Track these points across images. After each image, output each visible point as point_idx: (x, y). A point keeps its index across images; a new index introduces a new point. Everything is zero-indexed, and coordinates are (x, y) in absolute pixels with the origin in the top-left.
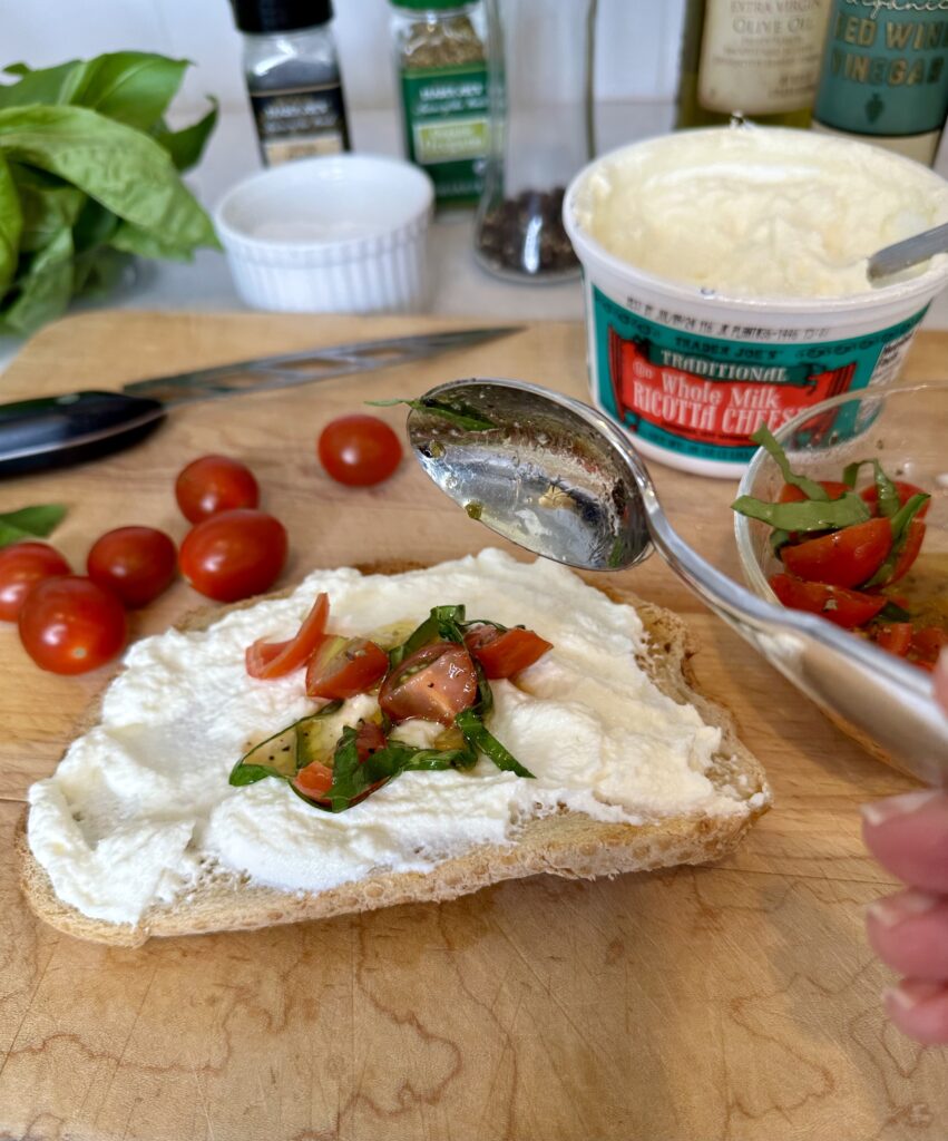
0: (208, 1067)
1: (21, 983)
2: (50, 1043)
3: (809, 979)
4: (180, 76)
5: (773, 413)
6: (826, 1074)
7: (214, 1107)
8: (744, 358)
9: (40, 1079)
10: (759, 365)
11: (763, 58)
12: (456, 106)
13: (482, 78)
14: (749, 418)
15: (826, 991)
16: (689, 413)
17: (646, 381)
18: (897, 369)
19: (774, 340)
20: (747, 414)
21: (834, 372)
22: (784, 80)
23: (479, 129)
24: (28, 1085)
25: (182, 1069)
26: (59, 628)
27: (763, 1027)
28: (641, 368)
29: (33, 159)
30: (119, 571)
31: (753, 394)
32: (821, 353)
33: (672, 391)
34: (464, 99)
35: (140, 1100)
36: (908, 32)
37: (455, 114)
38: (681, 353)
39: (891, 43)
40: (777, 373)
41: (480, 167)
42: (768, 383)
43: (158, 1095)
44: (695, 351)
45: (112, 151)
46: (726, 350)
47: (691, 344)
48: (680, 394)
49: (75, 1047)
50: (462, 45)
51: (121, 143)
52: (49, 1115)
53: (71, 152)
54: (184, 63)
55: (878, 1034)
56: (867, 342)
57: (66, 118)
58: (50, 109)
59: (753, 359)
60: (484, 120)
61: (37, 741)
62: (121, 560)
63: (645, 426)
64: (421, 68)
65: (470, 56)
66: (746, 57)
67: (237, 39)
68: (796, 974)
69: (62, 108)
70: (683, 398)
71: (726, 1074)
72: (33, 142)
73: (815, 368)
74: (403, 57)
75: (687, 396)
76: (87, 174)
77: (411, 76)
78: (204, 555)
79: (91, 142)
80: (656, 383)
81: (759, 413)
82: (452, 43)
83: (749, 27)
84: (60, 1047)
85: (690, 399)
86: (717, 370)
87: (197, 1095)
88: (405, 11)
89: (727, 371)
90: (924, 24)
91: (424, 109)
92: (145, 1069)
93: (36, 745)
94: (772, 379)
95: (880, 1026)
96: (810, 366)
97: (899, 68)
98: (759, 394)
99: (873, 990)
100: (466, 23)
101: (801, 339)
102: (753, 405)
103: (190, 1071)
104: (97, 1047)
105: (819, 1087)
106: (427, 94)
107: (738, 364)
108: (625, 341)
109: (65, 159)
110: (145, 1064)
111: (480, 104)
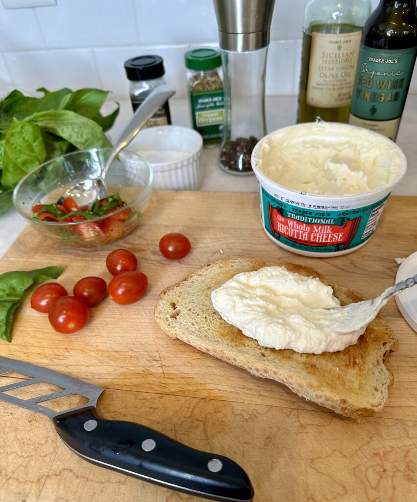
0: (120, 482)
1: (51, 450)
2: (62, 472)
3: (339, 452)
4: (106, 96)
5: (330, 235)
6: (344, 487)
7: (122, 496)
8: (318, 216)
9: (59, 485)
10: (323, 218)
11: (332, 87)
12: (212, 105)
13: (222, 94)
14: (321, 236)
15: (346, 456)
16: (298, 234)
17: (282, 222)
18: (378, 217)
19: (329, 210)
20: (320, 235)
21: (353, 220)
22: (340, 95)
23: (221, 114)
24: (55, 488)
25: (110, 482)
26: (64, 316)
27: (322, 469)
28: (280, 218)
29: (51, 131)
30: (86, 294)
31: (322, 228)
32: (347, 214)
33: (292, 226)
34: (215, 102)
35: (95, 493)
36: (385, 84)
37: (211, 108)
38: (295, 214)
39: (379, 87)
40: (331, 221)
41: (221, 128)
42: (327, 225)
43: (102, 492)
44: (300, 213)
45: (80, 127)
46: (311, 213)
47: (298, 211)
48: (295, 227)
49: (71, 474)
50: (214, 82)
51: (83, 124)
52: (62, 498)
53: (65, 129)
54: (107, 92)
55: (364, 473)
56: (365, 209)
57: (63, 115)
58: (57, 111)
59: (321, 216)
60: (223, 110)
61: (54, 359)
62: (86, 290)
63: (282, 238)
64: (198, 91)
65: (218, 86)
66: (325, 87)
67: (128, 83)
68: (335, 450)
69: (61, 111)
70: (296, 229)
71: (307, 486)
72: (51, 125)
73: (345, 219)
74: (192, 87)
75: (297, 228)
76: (71, 136)
77: (194, 94)
78: (117, 289)
79: (72, 124)
80: (286, 224)
81: (325, 235)
82: (210, 82)
83: (325, 76)
84: (66, 473)
85: (299, 230)
86: (308, 220)
87: (116, 492)
88: (192, 71)
89: (312, 221)
90: (391, 81)
91: (199, 106)
92: (97, 482)
93: (55, 360)
94: (329, 223)
95: (365, 470)
96: (343, 218)
97: (382, 96)
98: (324, 228)
99: (363, 456)
100: (216, 74)
101: (339, 209)
102: (322, 232)
103: (113, 483)
104: (79, 474)
105: (341, 491)
106: (200, 101)
107: (315, 218)
108: (274, 208)
109: (63, 130)
110: (97, 480)
111: (222, 104)
